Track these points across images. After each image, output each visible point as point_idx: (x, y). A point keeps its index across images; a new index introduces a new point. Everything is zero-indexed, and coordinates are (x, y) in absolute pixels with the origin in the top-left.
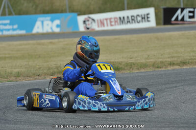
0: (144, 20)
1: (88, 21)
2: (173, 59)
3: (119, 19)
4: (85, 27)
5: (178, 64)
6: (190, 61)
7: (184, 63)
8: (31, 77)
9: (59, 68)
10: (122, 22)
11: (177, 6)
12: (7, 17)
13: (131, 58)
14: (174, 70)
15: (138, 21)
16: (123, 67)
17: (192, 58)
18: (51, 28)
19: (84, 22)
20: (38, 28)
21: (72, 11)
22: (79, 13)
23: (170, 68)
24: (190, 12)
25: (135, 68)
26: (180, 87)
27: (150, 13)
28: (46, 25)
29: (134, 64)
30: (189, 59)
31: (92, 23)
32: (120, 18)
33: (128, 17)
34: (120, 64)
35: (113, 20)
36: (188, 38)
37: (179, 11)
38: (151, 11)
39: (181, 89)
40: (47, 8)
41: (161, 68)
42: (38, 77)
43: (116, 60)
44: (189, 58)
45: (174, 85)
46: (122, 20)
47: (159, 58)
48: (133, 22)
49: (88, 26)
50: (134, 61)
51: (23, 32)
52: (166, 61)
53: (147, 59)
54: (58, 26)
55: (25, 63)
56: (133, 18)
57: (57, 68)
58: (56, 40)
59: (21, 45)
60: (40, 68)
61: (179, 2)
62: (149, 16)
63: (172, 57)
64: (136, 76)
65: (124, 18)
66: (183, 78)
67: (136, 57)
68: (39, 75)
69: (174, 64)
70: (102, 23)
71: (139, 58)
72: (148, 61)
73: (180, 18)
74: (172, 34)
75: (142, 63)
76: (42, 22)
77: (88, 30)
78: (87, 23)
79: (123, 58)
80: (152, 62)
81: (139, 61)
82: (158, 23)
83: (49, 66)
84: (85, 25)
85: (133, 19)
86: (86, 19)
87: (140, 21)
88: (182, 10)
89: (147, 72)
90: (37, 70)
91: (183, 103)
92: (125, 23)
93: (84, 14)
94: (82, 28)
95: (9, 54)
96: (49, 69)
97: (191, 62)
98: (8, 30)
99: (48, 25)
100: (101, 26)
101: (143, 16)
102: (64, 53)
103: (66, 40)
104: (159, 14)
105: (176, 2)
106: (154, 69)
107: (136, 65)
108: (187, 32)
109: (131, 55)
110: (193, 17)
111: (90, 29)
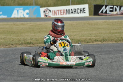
0: (81, 12)
1: (47, 11)
5: (100, 41)
6: (108, 39)
7: (104, 40)
8: (8, 46)
9: (26, 41)
10: (68, 13)
11: (103, 4)
13: (71, 36)
14: (97, 44)
15: (78, 12)
17: (109, 37)
18: (23, 15)
19: (44, 11)
20: (15, 15)
22: (41, 6)
23: (95, 43)
24: (111, 8)
26: (100, 55)
29: (72, 40)
31: (49, 12)
32: (67, 10)
33: (72, 10)
35: (62, 11)
36: (108, 25)
37: (104, 7)
38: (86, 6)
40: (21, 2)
41: (89, 43)
42: (12, 46)
44: (107, 37)
46: (68, 11)
49: (46, 15)
51: (5, 17)
52: (93, 39)
53: (81, 36)
54: (27, 14)
55: (5, 37)
56: (75, 10)
57: (24, 40)
58: (26, 23)
59: (3, 25)
60: (13, 40)
61: (104, 1)
62: (84, 9)
63: (97, 36)
65: (69, 10)
66: (102, 50)
68: (12, 45)
69: (97, 40)
70: (55, 13)
71: (76, 36)
72: (82, 38)
73: (104, 11)
74: (99, 21)
75: (78, 39)
78: (46, 12)
80: (84, 39)
81: (76, 38)
82: (90, 14)
83: (20, 39)
84: (44, 14)
85: (75, 11)
86: (45, 10)
88: (106, 6)
90: (11, 41)
92: (70, 14)
93: (45, 7)
94: (42, 15)
96: (19, 41)
97: (108, 40)
99: (21, 13)
100: (55, 15)
101: (81, 10)
102: (30, 31)
103: (32, 22)
104: (91, 8)
105: (102, 1)
106: (85, 43)
107: (74, 40)
108: (107, 20)
109: (71, 34)
110: (112, 11)
111: (48, 16)
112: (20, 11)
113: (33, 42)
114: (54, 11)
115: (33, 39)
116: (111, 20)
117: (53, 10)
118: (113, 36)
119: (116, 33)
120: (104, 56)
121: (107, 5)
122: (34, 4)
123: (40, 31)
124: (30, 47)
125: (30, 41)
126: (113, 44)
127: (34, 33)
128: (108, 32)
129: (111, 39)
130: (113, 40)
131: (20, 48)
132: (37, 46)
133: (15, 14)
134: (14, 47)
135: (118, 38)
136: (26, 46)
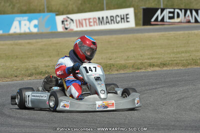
0: (123, 20)
1: (67, 21)
2: (153, 60)
3: (97, 19)
4: (63, 27)
5: (158, 66)
6: (170, 62)
7: (164, 65)
8: (9, 78)
9: (37, 69)
10: (101, 22)
11: (157, 7)
13: (110, 59)
14: (154, 71)
15: (118, 22)
17: (172, 59)
18: (29, 28)
19: (63, 22)
21: (50, 11)
22: (57, 13)
23: (150, 69)
24: (170, 12)
25: (115, 69)
26: (161, 89)
27: (130, 14)
28: (23, 25)
29: (113, 65)
30: (170, 61)
31: (70, 23)
32: (99, 18)
33: (107, 17)
35: (91, 20)
36: (168, 39)
37: (159, 12)
38: (130, 11)
39: (161, 91)
40: (24, 8)
41: (140, 69)
42: (15, 78)
44: (170, 59)
45: (154, 87)
46: (101, 21)
47: (138, 59)
48: (113, 22)
49: (66, 27)
50: (113, 62)
52: (146, 63)
53: (126, 60)
54: (35, 26)
55: (2, 64)
56: (112, 18)
57: (35, 69)
58: (34, 41)
60: (17, 69)
61: (159, 2)
62: (128, 16)
63: (152, 58)
64: (116, 78)
65: (103, 18)
66: (163, 80)
67: (116, 58)
68: (16, 76)
69: (154, 65)
70: (80, 23)
71: (118, 60)
72: (128, 62)
73: (160, 18)
74: (152, 34)
75: (121, 64)
76: (20, 22)
77: (67, 31)
78: (65, 23)
79: (102, 59)
80: (131, 63)
81: (118, 62)
82: (137, 24)
83: (27, 66)
84: (63, 25)
85: (112, 20)
86: (64, 19)
87: (119, 21)
88: (162, 11)
89: (127, 73)
90: (14, 71)
91: (164, 105)
92: (104, 24)
93: (63, 14)
94: (60, 28)
96: (27, 70)
97: (171, 64)
99: (25, 25)
100: (80, 27)
101: (122, 17)
102: (42, 54)
103: (44, 40)
104: (139, 14)
105: (156, 2)
106: (133, 70)
107: (116, 66)
108: (167, 33)
109: (110, 56)
110: (172, 18)
111: (68, 29)
112: (23, 23)
113: (49, 71)
114: (79, 20)
115: (49, 66)
116: (172, 33)
117: (77, 19)
118: (178, 58)
119: (183, 52)
120: (167, 90)
121: (164, 7)
122: (46, 10)
123: (58, 54)
125: (44, 70)
126: (178, 70)
127: (50, 57)
128: (169, 51)
129: (175, 62)
130: (179, 63)
131: (29, 81)
133: (16, 28)
134: (20, 80)
135: (186, 60)
136: (38, 77)
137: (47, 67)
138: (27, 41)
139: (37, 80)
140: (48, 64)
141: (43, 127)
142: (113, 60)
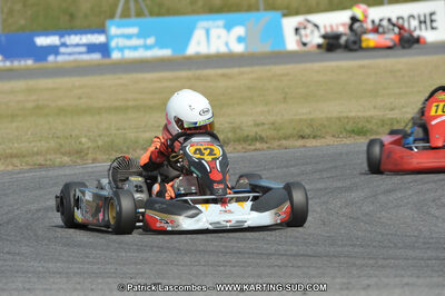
0: (423, 26)
1: (305, 28)
4: (297, 41)
9: (238, 131)
12: (133, 20)
13: (392, 109)
15: (412, 28)
16: (374, 128)
18: (227, 44)
19: (297, 30)
20: (198, 45)
21: (271, 7)
22: (285, 11)
28: (214, 37)
29: (398, 122)
31: (312, 32)
32: (373, 22)
34: (368, 121)
43: (360, 114)
49: (304, 40)
50: (397, 116)
51: (166, 52)
54: (240, 40)
56: (401, 22)
57: (234, 130)
58: (235, 71)
59: (159, 81)
62: (433, 17)
67: (403, 107)
76: (208, 32)
77: (305, 48)
78: (302, 32)
79: (375, 108)
84: (298, 37)
86: (300, 23)
87: (415, 29)
93: (297, 13)
94: (291, 44)
95: (135, 100)
98: (135, 48)
99: (219, 37)
101: (422, 18)
102: (251, 99)
103: (256, 68)
109: (391, 103)
111: (309, 45)
112: (214, 33)
113: (264, 135)
114: (331, 27)
115: (263, 124)
117: (328, 24)
122: (262, 5)
123: (285, 98)
124: (253, 153)
125: (252, 131)
127: (267, 104)
132: (279, 146)
133: (199, 43)
136: (239, 147)
137: (258, 125)
138: (220, 71)
139: (236, 155)
140: (261, 119)
141: (244, 253)
142: (396, 111)
